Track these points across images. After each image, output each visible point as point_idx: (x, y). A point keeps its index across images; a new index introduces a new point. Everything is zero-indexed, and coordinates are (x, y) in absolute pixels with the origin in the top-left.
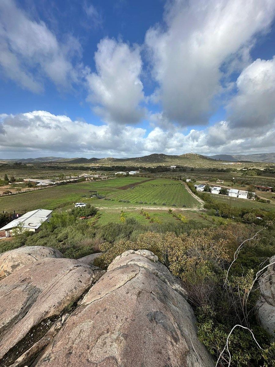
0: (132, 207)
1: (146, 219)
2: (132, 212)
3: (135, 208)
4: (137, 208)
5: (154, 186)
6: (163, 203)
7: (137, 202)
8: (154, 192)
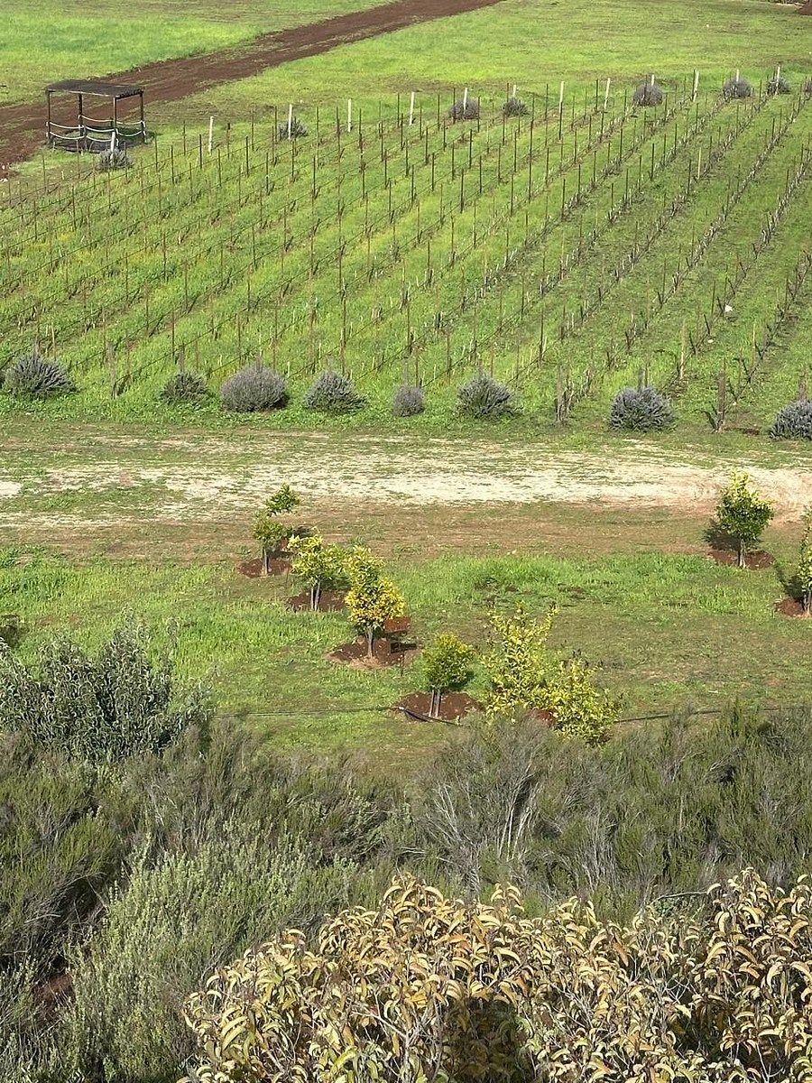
0: (111, 473)
1: (346, 652)
2: (111, 546)
3: (155, 492)
4: (195, 489)
5: (472, 113)
6: (618, 385)
7: (183, 391)
8: (467, 217)
